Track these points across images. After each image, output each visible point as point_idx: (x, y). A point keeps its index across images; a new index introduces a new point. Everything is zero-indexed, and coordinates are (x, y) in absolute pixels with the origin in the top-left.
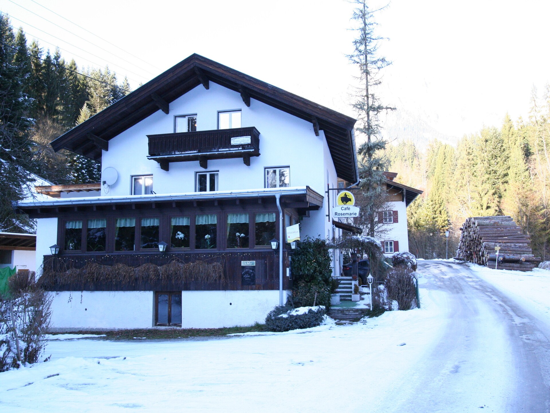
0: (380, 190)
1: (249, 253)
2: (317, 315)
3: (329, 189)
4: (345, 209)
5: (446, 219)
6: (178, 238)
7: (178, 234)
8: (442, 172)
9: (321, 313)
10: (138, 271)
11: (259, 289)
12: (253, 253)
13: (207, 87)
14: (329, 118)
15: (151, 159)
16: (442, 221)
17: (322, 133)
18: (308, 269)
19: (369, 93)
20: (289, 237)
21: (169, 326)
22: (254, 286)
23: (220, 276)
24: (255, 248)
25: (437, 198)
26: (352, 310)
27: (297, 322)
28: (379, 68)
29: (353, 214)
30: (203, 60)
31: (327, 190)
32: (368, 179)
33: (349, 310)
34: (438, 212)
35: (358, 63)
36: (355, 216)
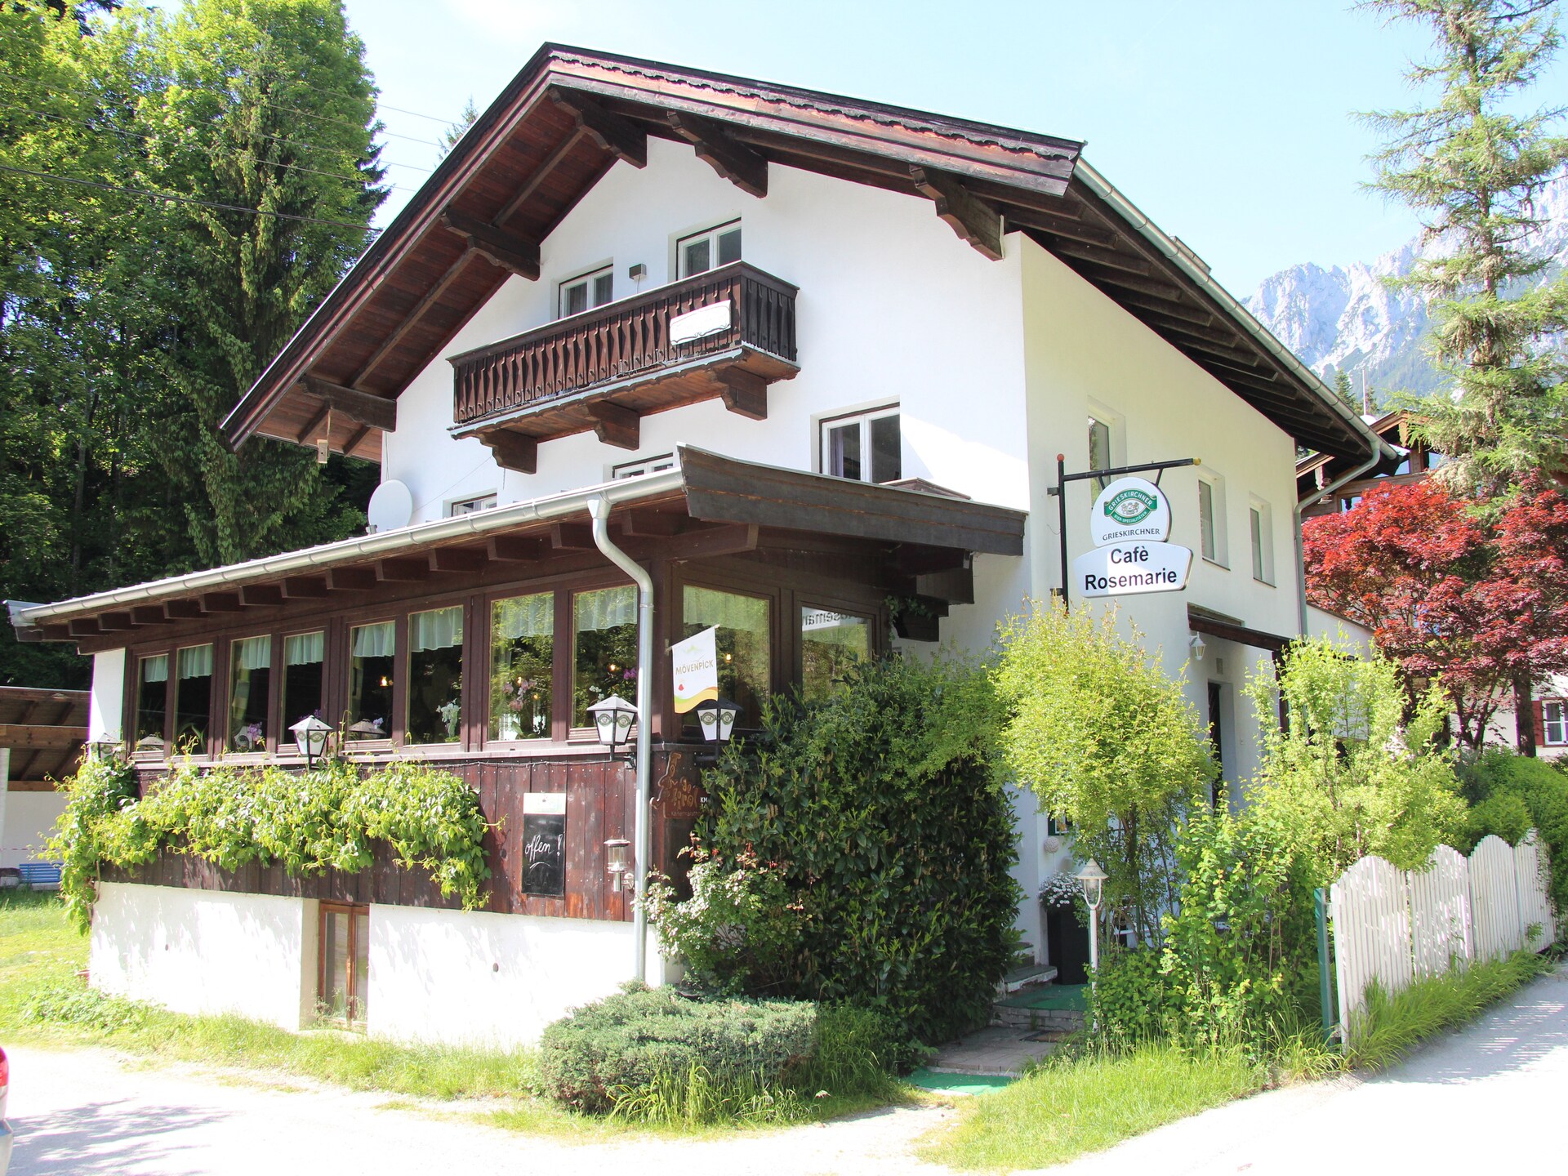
3: (1063, 478)
4: (1129, 558)
11: (575, 913)
13: (640, 160)
15: (461, 436)
17: (1016, 243)
20: (681, 688)
21: (349, 1028)
22: (560, 901)
24: (571, 738)
29: (1161, 578)
30: (570, 57)
31: (1056, 485)
36: (1169, 586)
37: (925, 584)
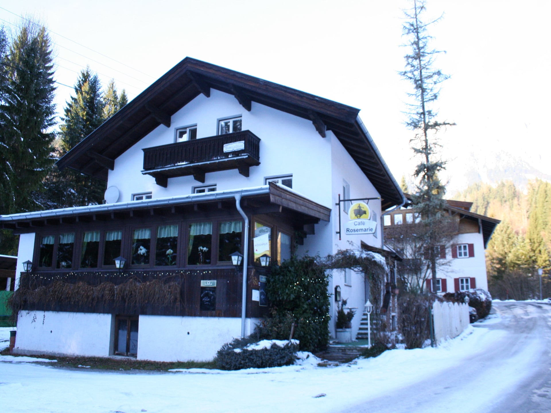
0: (440, 216)
1: (210, 270)
2: (283, 351)
3: (340, 201)
4: (359, 224)
5: (547, 259)
6: (140, 253)
7: (141, 250)
8: (544, 211)
9: (290, 349)
10: (96, 291)
11: (219, 315)
12: (213, 271)
13: (208, 95)
14: (328, 110)
15: (145, 174)
16: (542, 261)
17: (330, 134)
18: (287, 294)
19: (426, 109)
20: (257, 250)
21: (127, 355)
22: (214, 312)
23: (176, 299)
24: (217, 264)
25: (535, 236)
26: (356, 349)
27: (253, 360)
28: (435, 83)
29: (368, 230)
30: (195, 62)
31: (338, 202)
32: (426, 203)
33: (353, 348)
34: (537, 251)
35: (411, 78)
36: (370, 232)
37: (306, 228)
